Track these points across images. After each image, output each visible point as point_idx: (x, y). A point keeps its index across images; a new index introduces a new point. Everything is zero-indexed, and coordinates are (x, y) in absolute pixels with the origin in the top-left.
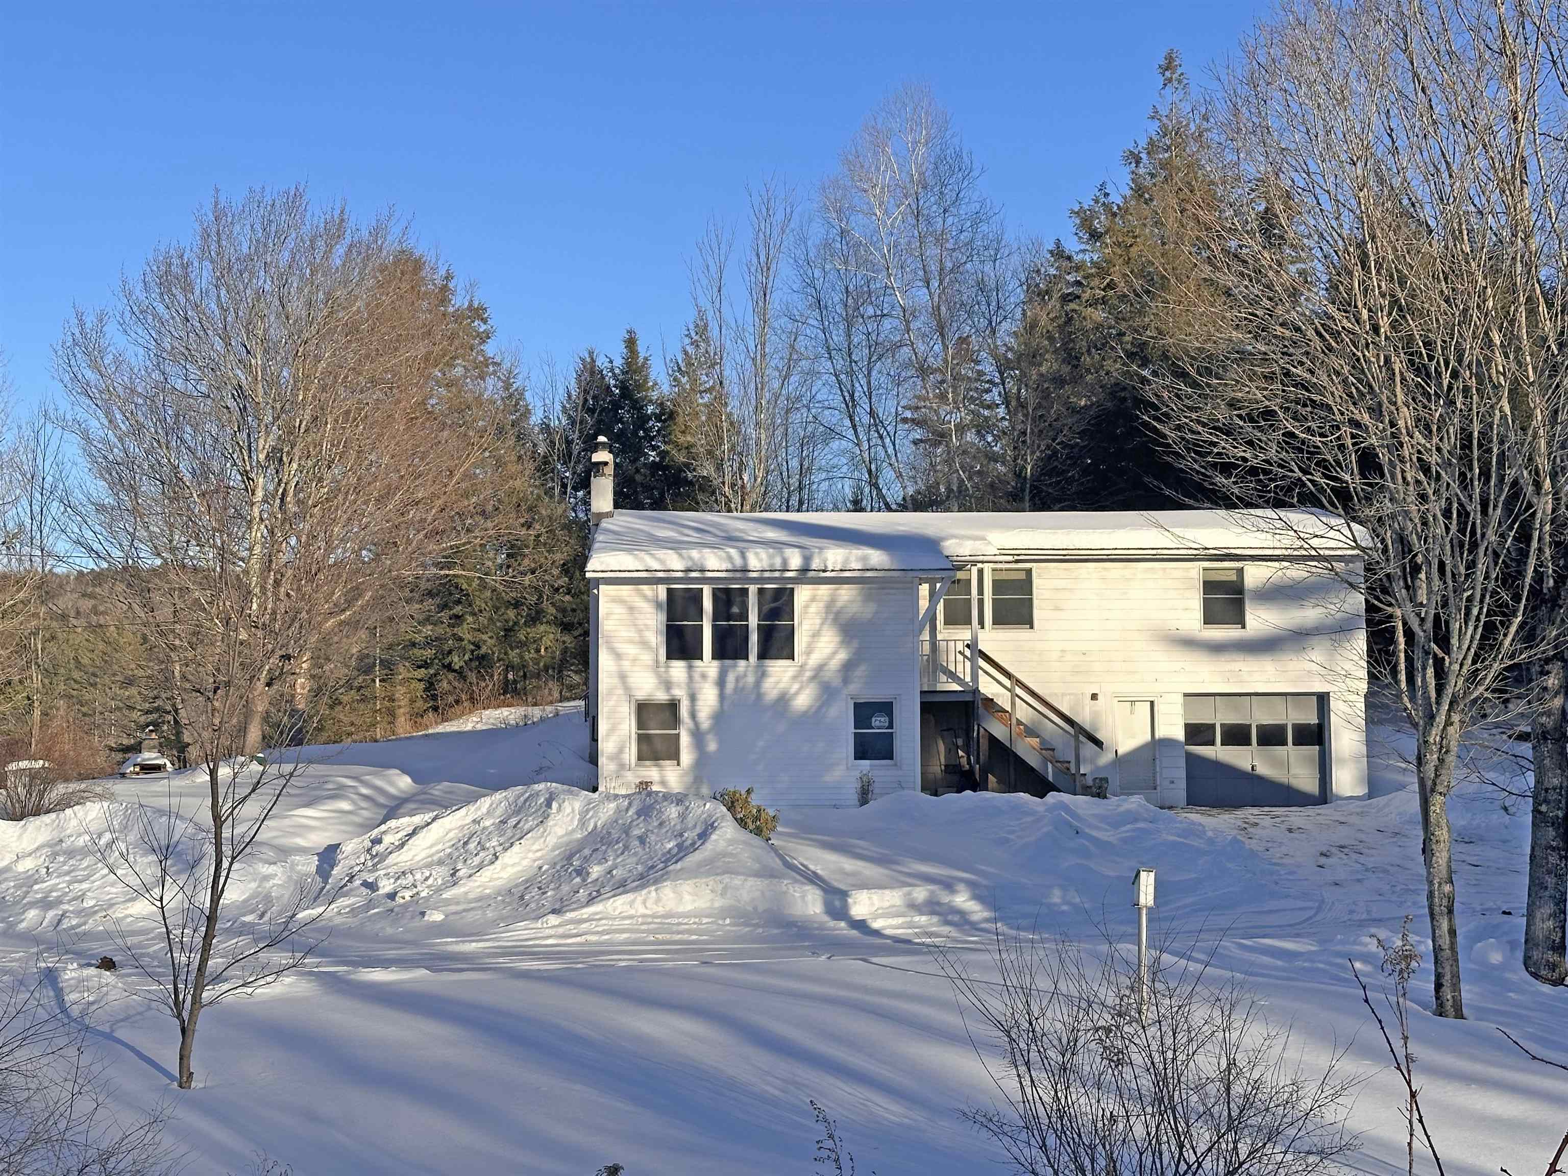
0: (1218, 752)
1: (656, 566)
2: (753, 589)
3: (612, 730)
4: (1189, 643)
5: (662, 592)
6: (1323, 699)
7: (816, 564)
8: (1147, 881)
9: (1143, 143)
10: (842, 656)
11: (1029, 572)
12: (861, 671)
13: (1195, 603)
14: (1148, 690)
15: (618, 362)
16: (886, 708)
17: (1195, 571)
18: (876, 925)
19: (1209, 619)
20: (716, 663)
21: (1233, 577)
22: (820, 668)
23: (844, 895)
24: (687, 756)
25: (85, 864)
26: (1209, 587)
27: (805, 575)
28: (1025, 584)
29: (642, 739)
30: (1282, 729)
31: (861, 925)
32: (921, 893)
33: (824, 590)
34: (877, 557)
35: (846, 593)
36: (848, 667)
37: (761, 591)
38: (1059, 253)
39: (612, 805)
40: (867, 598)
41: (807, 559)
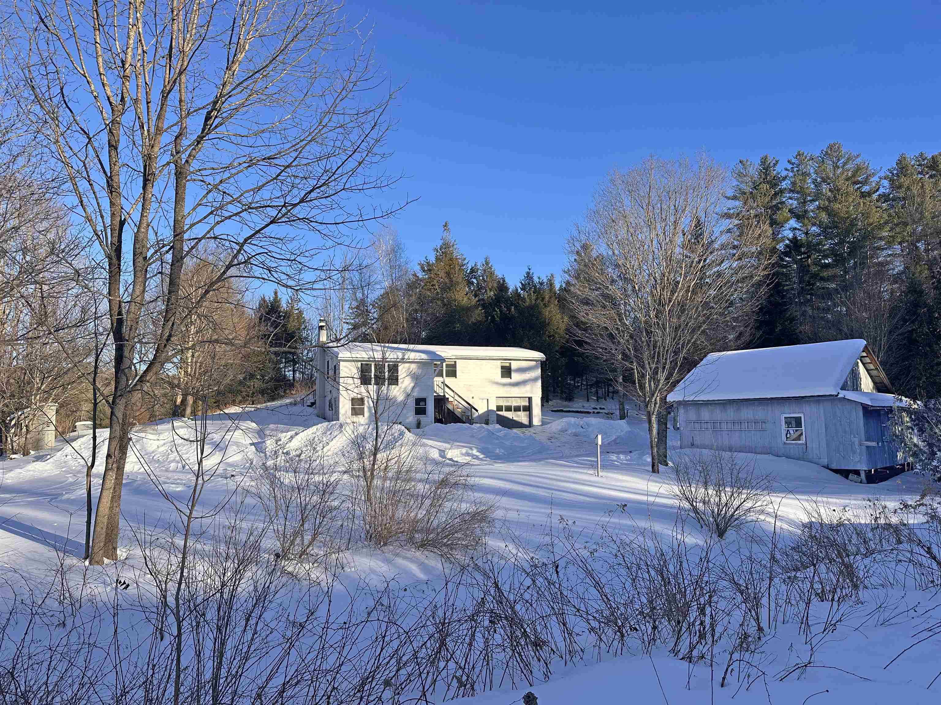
0: (504, 413)
1: (359, 356)
2: (386, 364)
3: (344, 406)
4: (497, 383)
5: (359, 364)
6: (530, 399)
7: (406, 357)
8: (600, 437)
9: (439, 247)
10: (412, 385)
11: (455, 362)
12: (416, 390)
13: (499, 371)
14: (486, 396)
15: (272, 299)
16: (424, 400)
17: (499, 364)
18: (455, 459)
19: (503, 376)
20: (375, 386)
21: (508, 365)
22: (405, 388)
23: (444, 451)
24: (367, 414)
25: (184, 448)
26: (503, 367)
27: (403, 361)
28: (454, 366)
29: (353, 409)
30: (519, 407)
31: (451, 459)
32: (464, 450)
33: (407, 365)
34: (424, 356)
35: (413, 366)
36: (413, 388)
37: (389, 365)
38: (415, 275)
39: (362, 427)
40: (419, 368)
41: (404, 356)
